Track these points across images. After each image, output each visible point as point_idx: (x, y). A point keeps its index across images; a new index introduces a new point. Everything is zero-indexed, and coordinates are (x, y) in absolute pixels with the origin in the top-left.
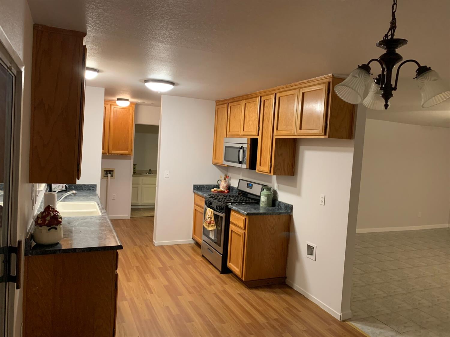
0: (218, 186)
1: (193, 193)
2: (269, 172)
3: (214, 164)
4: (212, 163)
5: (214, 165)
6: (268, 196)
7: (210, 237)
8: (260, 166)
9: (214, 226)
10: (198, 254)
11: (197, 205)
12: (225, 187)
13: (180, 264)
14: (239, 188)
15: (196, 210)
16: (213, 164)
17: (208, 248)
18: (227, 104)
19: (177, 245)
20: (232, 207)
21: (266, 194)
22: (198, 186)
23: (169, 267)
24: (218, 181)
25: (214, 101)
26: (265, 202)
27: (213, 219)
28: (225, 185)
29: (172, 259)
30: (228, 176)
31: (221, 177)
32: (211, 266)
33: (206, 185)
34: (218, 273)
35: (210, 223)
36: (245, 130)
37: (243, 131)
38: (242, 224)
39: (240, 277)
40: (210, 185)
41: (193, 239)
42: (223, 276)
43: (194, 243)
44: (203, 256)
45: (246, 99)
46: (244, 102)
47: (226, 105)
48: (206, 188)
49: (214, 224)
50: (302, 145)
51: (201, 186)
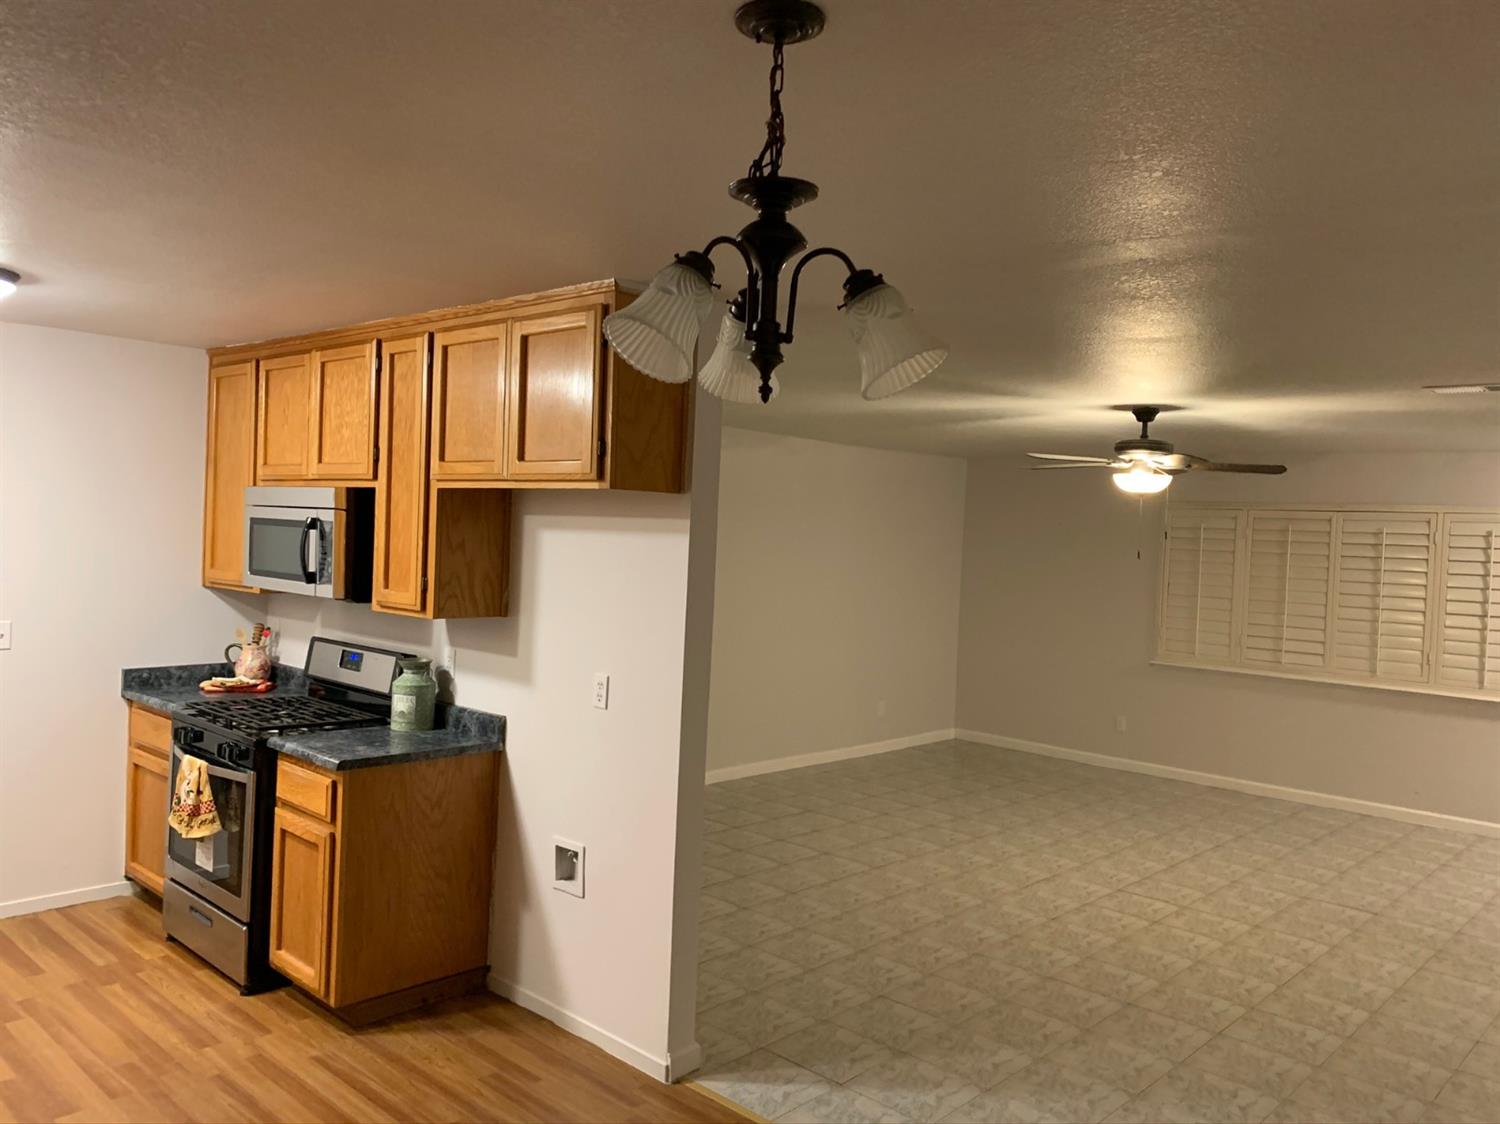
0: (228, 670)
1: (124, 705)
2: (418, 608)
3: (208, 584)
4: (201, 583)
5: (208, 592)
6: (418, 693)
7: (198, 863)
8: (387, 586)
9: (213, 821)
10: (152, 935)
11: (140, 747)
12: (255, 670)
13: (71, 987)
14: (310, 672)
15: (136, 766)
16: (204, 586)
17: (192, 908)
18: (254, 363)
19: (57, 909)
20: (284, 746)
21: (410, 687)
22: (145, 675)
23: (20, 1003)
24: (227, 649)
25: (204, 351)
26: (410, 713)
27: (207, 795)
28: (257, 663)
29: (36, 970)
30: (269, 629)
31: (240, 634)
32: (204, 975)
33: (179, 668)
34: (232, 995)
35: (195, 812)
36: (325, 459)
37: (320, 461)
38: (321, 806)
39: (321, 995)
40: (195, 666)
41: (128, 878)
42: (255, 1004)
44: (171, 939)
45: (323, 349)
46: (317, 357)
47: (250, 367)
48: (180, 678)
49: (210, 816)
50: (530, 513)
51: (158, 674)
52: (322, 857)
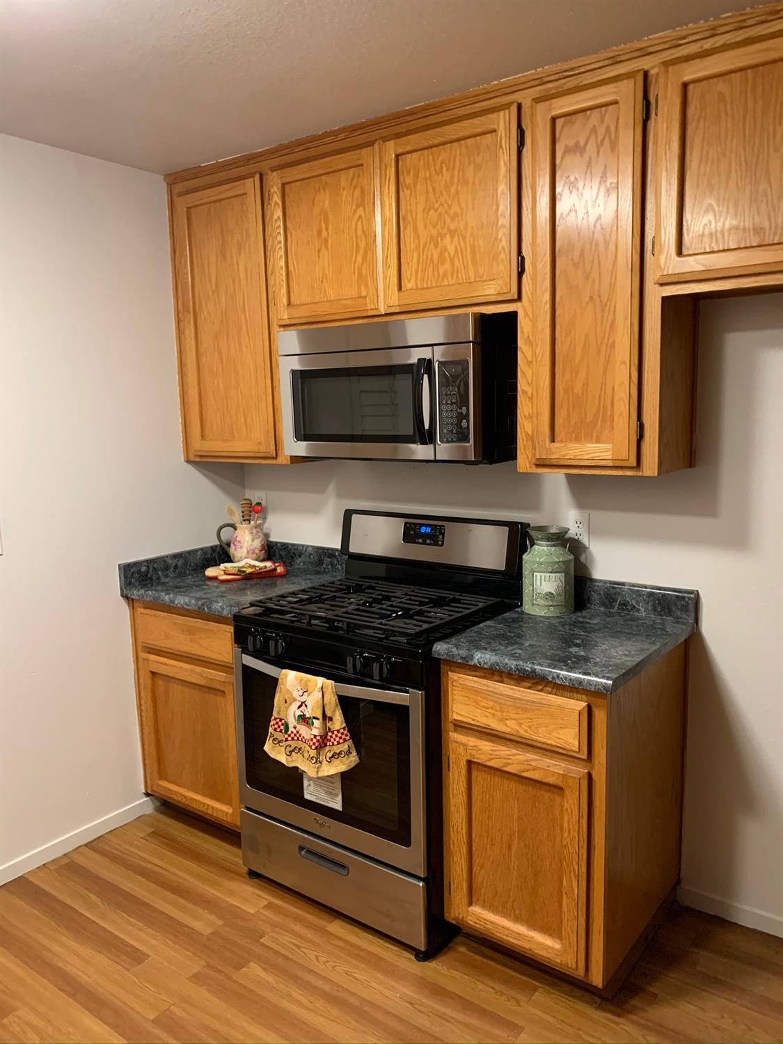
0: (221, 554)
1: (123, 604)
3: (192, 458)
4: (182, 458)
5: (190, 467)
7: (307, 796)
8: (553, 440)
9: (348, 753)
10: (228, 871)
12: (257, 551)
13: (196, 978)
14: (353, 549)
15: (153, 673)
16: (188, 461)
17: (301, 848)
18: (257, 177)
19: (86, 845)
21: (558, 563)
22: (144, 569)
23: (155, 1022)
24: (221, 528)
25: (162, 177)
27: (338, 722)
28: (257, 543)
29: (136, 957)
30: (259, 504)
31: (231, 513)
33: (175, 556)
35: (323, 742)
36: (407, 285)
37: (400, 288)
38: (570, 738)
39: (581, 972)
40: (189, 552)
41: (147, 794)
43: (157, 810)
44: (253, 874)
45: (398, 136)
46: (391, 148)
47: (251, 185)
48: (176, 567)
49: (345, 747)
50: (734, 331)
51: (155, 566)
52: (573, 804)
